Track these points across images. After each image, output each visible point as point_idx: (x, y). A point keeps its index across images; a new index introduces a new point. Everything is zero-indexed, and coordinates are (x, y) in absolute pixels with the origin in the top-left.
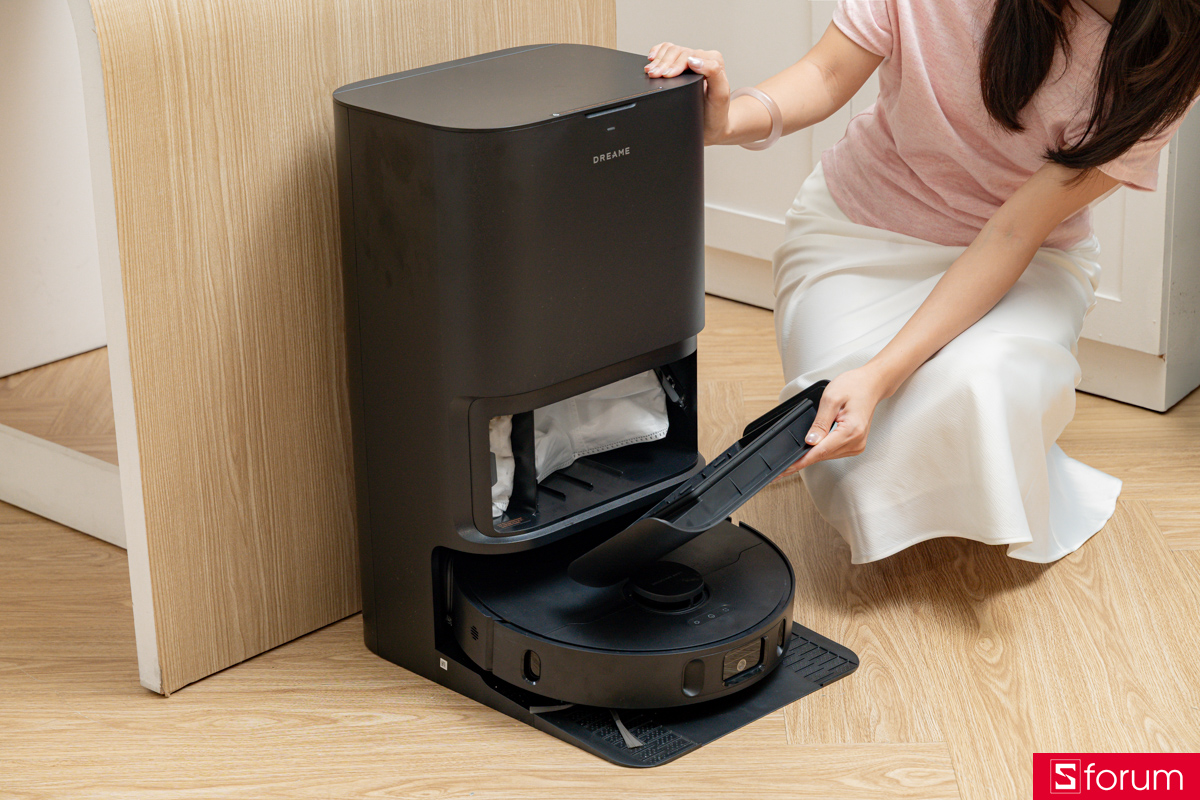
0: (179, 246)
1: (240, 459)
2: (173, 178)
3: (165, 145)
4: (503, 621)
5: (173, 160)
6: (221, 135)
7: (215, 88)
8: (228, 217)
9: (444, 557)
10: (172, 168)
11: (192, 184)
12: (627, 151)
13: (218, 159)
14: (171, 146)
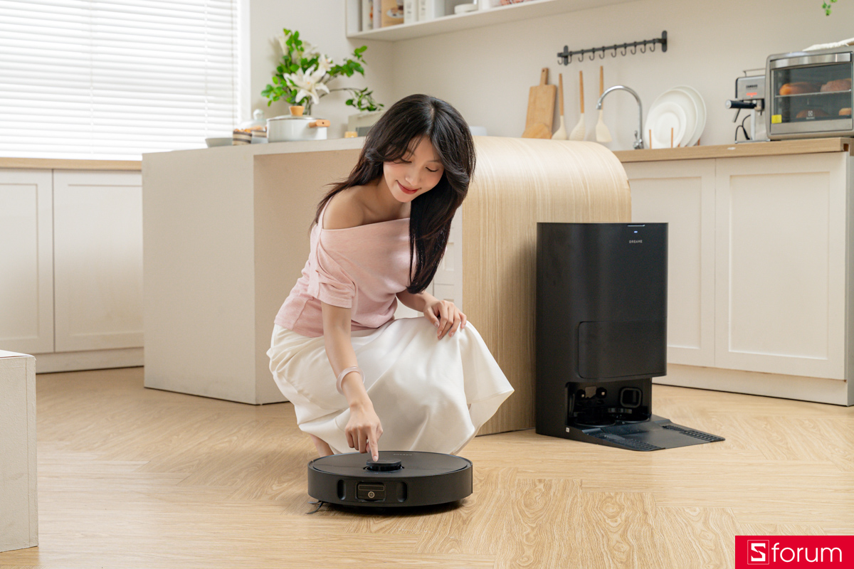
0: (481, 269)
2: (481, 245)
3: (480, 232)
5: (481, 238)
6: (497, 233)
10: (481, 241)
11: (487, 248)
12: (641, 241)
13: (495, 242)
14: (481, 234)
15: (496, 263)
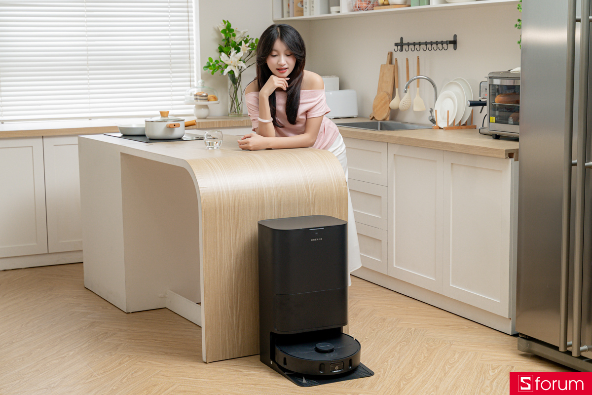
0: (219, 254)
1: (231, 308)
2: (218, 238)
3: (217, 229)
4: (281, 350)
5: (218, 233)
6: (231, 229)
7: (231, 218)
8: (232, 249)
9: (272, 334)
10: (218, 235)
11: (223, 239)
12: (321, 239)
13: (230, 234)
14: (218, 230)
15: (231, 248)
